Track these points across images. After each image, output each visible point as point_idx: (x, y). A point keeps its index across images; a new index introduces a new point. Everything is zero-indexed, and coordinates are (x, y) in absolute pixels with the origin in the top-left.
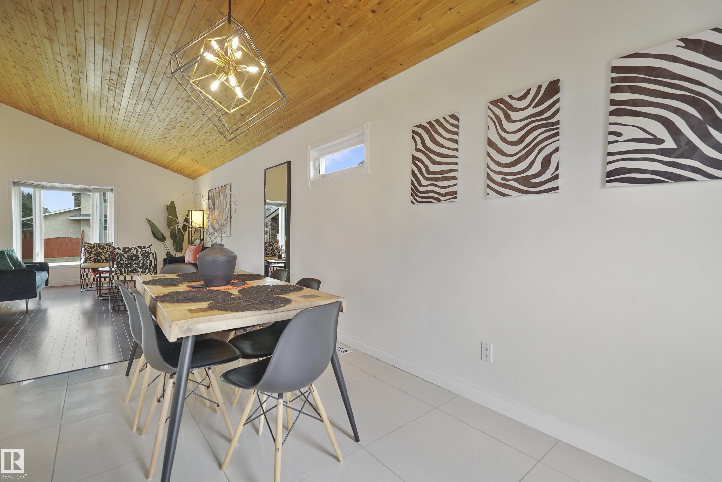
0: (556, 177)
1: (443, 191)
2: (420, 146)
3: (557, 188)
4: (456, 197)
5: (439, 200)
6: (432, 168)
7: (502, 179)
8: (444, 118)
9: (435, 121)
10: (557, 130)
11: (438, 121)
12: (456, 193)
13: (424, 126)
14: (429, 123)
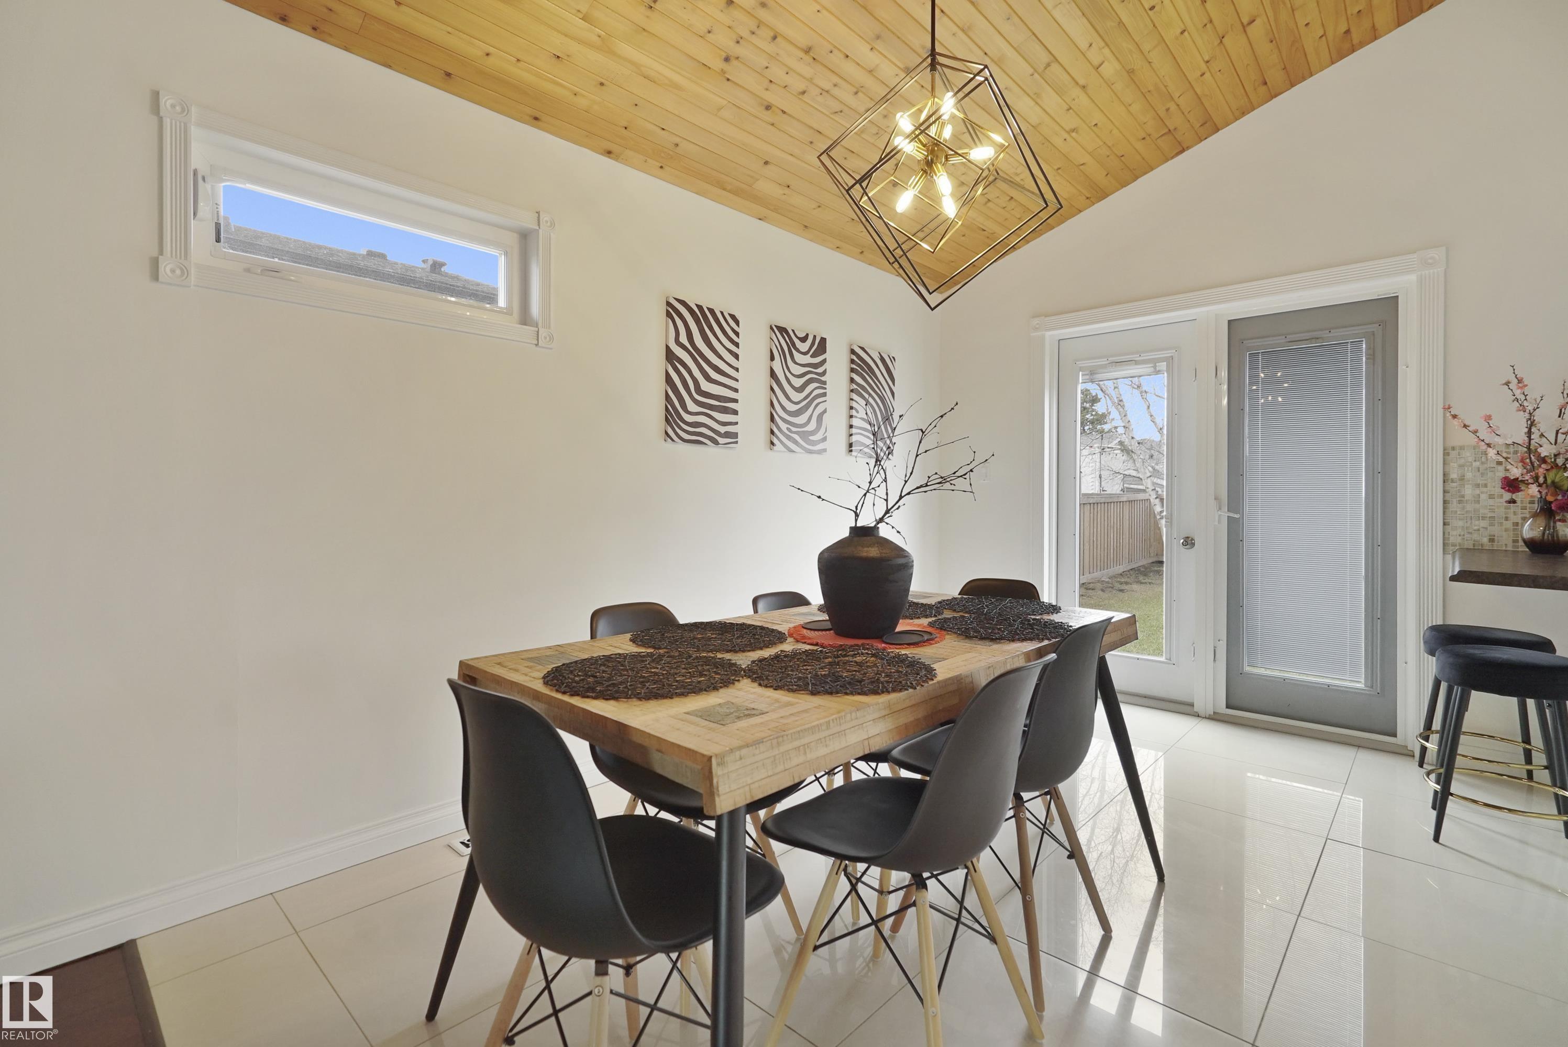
0: (824, 439)
1: (722, 429)
2: (683, 339)
3: (825, 450)
4: (736, 442)
5: (716, 442)
6: (705, 386)
7: (788, 429)
8: (722, 313)
9: (708, 309)
10: (824, 391)
11: (712, 311)
12: (735, 435)
13: (691, 308)
14: (698, 306)
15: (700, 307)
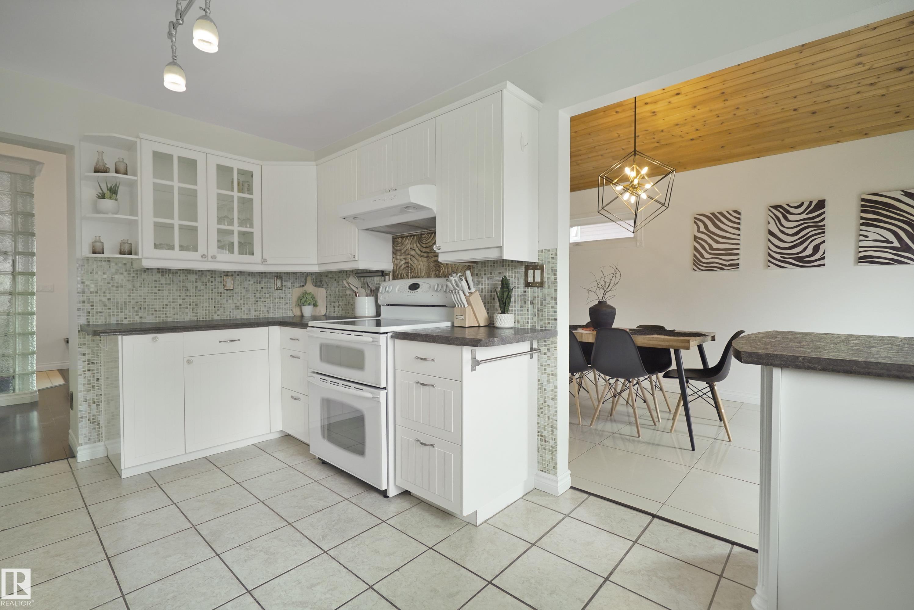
0: (824, 258)
1: (727, 263)
2: (703, 230)
3: (824, 265)
4: (738, 268)
5: (723, 269)
6: (715, 246)
7: (781, 257)
8: (728, 212)
9: (718, 213)
10: (824, 230)
11: (721, 213)
12: (738, 265)
13: (707, 215)
14: (712, 214)
15: (713, 214)
